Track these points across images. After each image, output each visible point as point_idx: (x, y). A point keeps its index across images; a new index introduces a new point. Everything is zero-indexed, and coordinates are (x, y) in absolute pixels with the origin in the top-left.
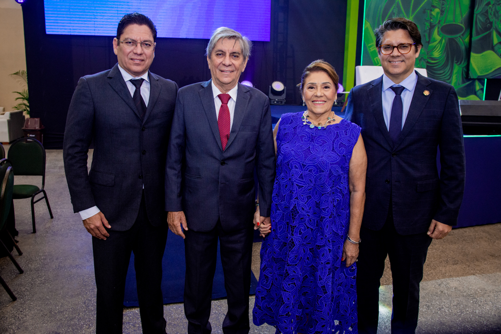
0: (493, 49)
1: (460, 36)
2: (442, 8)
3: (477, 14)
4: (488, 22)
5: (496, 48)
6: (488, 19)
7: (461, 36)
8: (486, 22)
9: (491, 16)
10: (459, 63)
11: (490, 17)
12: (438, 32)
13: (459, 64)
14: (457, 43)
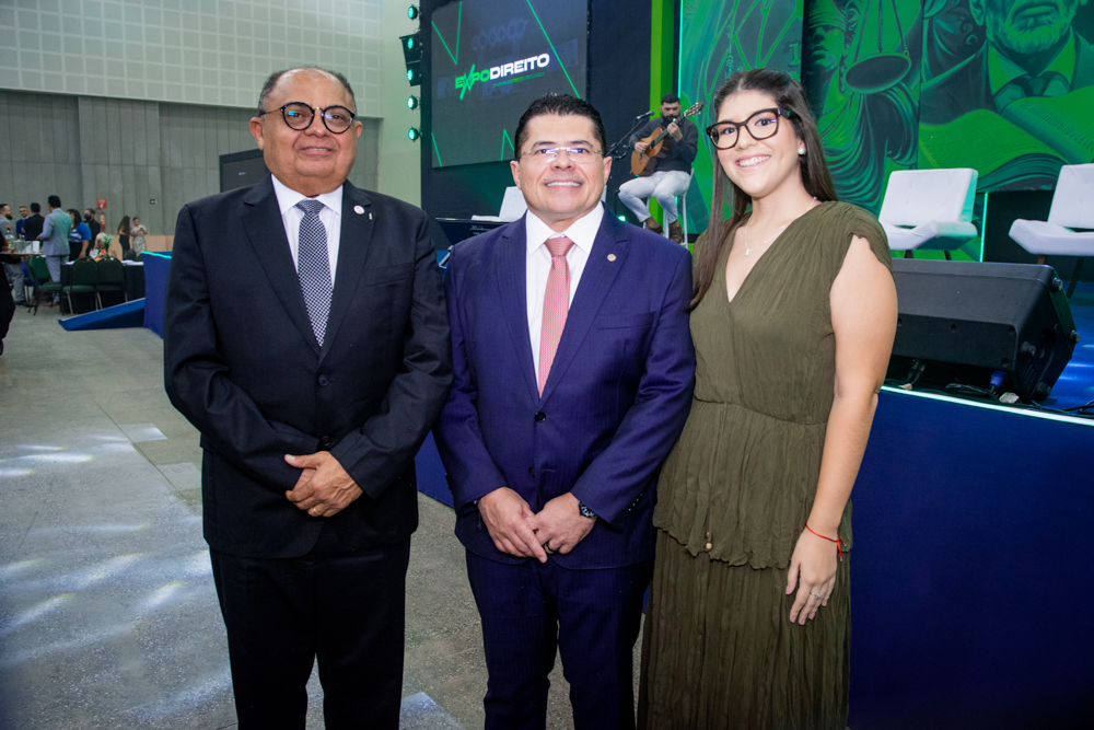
0: (990, 102)
1: (898, 85)
2: (848, 25)
3: (931, 18)
4: (971, 28)
5: (1001, 100)
6: (970, 20)
7: (903, 85)
8: (962, 31)
9: (979, 11)
10: (898, 156)
11: (975, 12)
12: (840, 85)
13: (900, 159)
14: (889, 104)
